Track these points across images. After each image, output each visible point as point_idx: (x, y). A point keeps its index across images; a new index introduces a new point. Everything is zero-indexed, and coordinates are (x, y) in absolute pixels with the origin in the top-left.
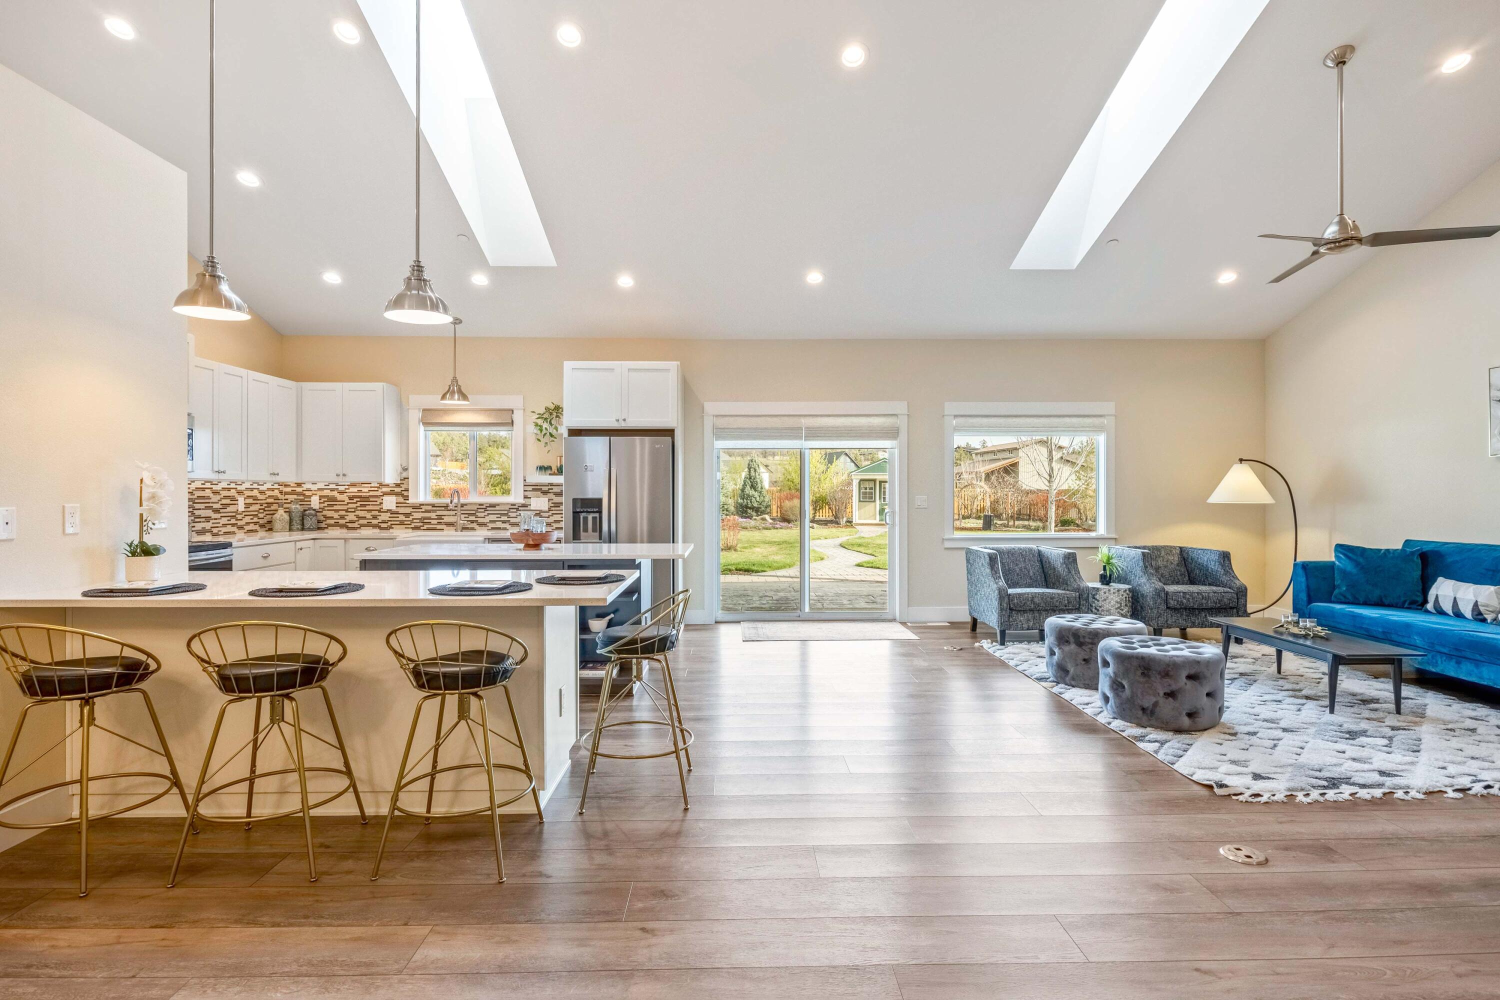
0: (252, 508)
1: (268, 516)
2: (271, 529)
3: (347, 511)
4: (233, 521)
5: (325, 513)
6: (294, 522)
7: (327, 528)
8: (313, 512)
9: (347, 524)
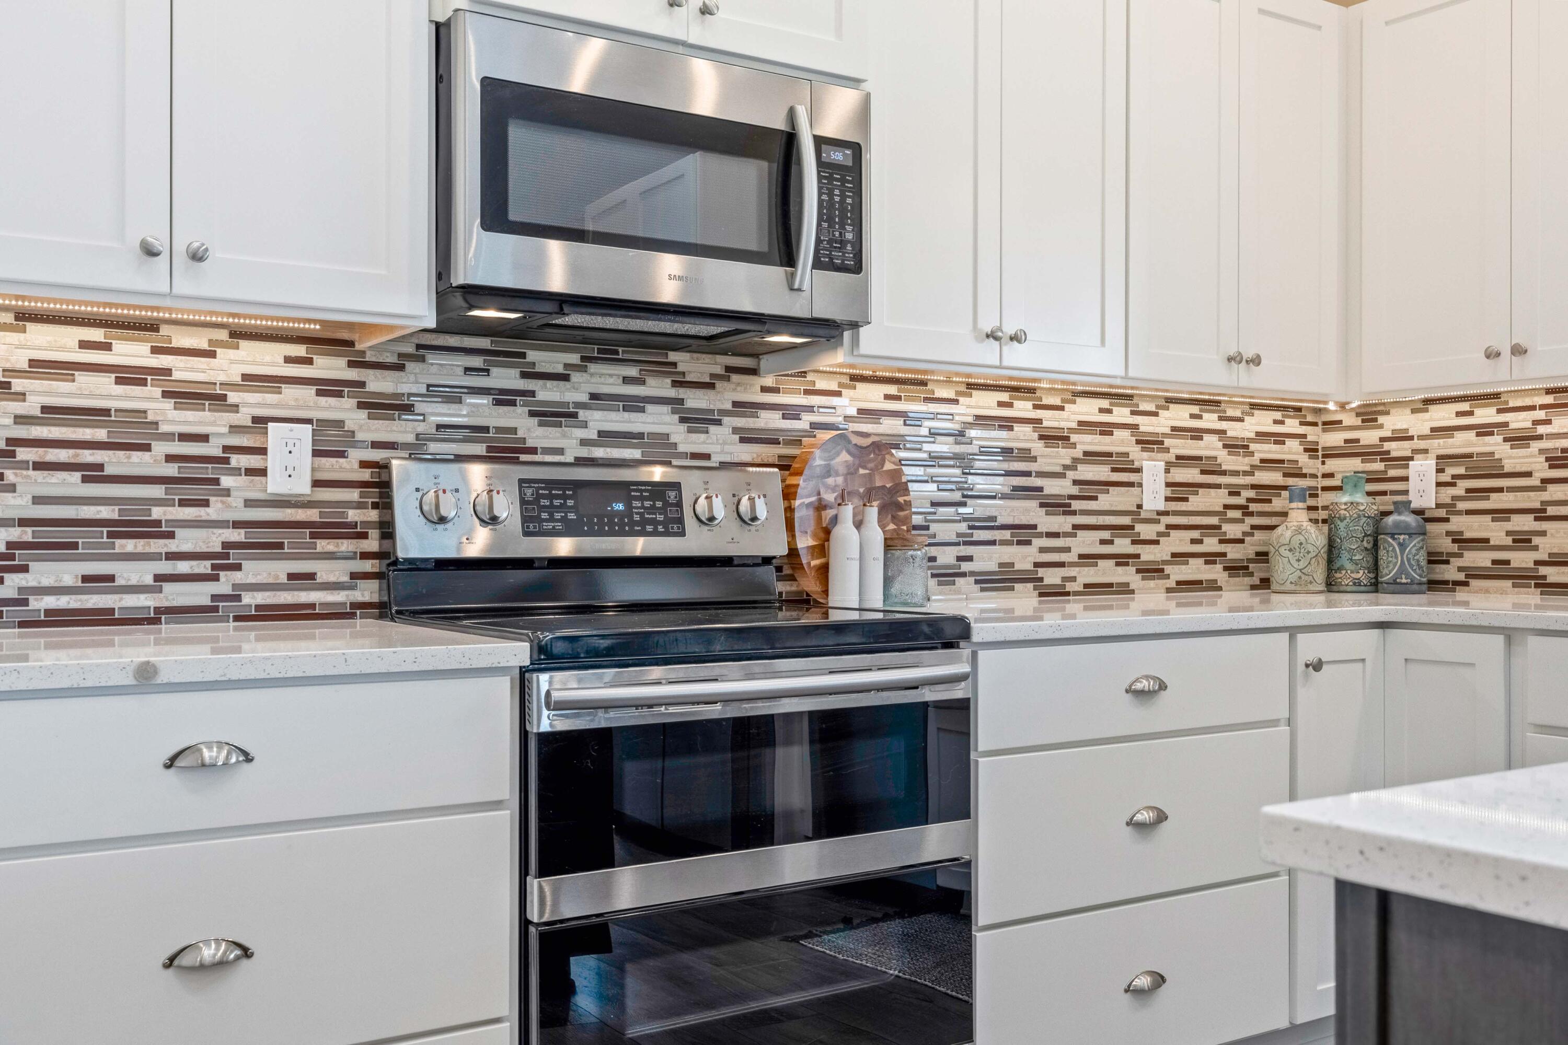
0: (1197, 502)
1: (1259, 535)
2: (1265, 583)
3: (1540, 514)
4: (1123, 545)
5: (1458, 523)
6: (1345, 556)
7: (1465, 584)
8: (1409, 519)
9: (1543, 570)
